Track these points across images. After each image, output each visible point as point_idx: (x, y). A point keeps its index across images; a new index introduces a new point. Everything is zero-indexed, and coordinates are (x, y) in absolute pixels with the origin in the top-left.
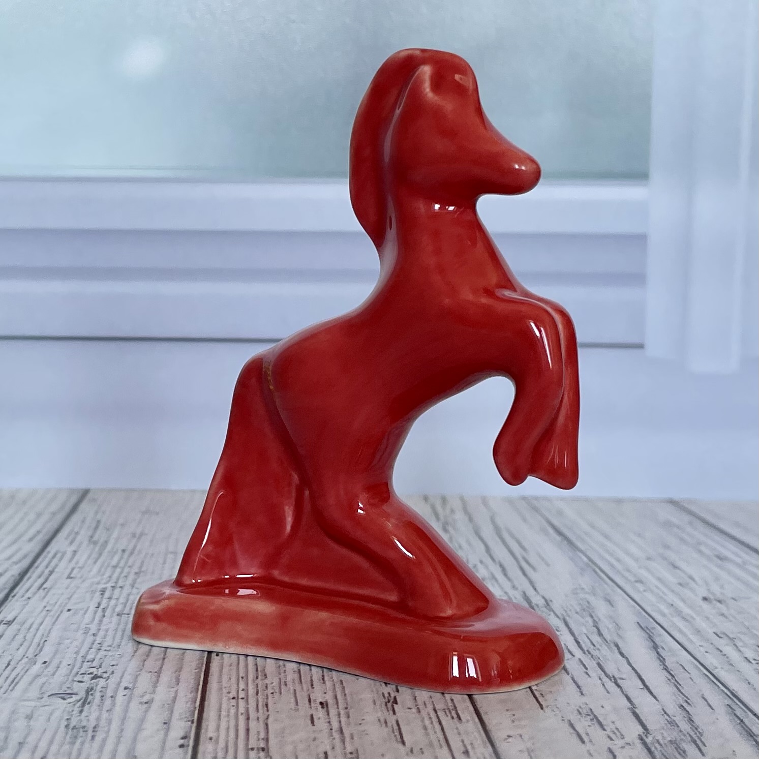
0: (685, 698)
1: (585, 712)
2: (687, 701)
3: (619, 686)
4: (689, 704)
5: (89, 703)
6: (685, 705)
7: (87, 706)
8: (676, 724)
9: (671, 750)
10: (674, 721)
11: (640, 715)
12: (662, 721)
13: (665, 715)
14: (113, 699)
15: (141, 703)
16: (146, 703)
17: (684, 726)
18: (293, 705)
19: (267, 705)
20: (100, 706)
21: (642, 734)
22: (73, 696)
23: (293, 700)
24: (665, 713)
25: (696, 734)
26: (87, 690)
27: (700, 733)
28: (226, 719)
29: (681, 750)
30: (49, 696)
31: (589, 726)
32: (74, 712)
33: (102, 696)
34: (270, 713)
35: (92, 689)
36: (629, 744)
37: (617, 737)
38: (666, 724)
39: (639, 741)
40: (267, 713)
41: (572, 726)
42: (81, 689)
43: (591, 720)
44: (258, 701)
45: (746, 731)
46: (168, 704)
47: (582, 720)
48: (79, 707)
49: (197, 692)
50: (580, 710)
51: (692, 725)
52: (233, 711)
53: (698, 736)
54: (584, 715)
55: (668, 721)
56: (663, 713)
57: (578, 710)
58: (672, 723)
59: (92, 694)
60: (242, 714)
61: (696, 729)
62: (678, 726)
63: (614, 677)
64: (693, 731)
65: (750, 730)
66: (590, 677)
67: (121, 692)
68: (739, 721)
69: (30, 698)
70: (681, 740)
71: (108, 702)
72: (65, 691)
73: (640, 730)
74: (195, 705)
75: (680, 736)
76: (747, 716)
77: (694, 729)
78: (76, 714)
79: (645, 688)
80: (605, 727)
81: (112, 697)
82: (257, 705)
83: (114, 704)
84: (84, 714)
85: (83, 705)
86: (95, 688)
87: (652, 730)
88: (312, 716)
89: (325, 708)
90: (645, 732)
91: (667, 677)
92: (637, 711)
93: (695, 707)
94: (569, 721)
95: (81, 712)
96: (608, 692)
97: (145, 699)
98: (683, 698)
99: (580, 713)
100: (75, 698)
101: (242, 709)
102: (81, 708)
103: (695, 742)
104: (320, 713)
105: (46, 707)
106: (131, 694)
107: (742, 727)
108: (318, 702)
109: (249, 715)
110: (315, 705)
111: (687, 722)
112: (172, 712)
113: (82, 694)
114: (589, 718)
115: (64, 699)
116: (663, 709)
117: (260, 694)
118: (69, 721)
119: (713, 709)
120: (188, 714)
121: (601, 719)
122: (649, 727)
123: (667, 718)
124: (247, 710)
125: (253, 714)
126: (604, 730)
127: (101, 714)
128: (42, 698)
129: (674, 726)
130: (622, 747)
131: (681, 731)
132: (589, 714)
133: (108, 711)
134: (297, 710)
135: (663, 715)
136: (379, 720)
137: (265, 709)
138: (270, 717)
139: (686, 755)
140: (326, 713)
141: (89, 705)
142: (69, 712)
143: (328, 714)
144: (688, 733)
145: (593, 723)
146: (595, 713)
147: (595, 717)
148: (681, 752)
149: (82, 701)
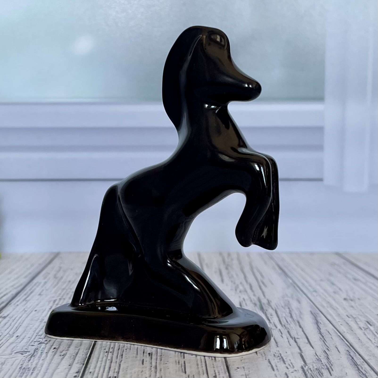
0: (327, 348)
1: (277, 355)
2: (328, 349)
3: (296, 342)
4: (328, 350)
5: (34, 356)
6: (327, 351)
7: (33, 358)
8: (321, 360)
9: (316, 373)
10: (320, 359)
11: (304, 356)
12: (314, 359)
13: (316, 356)
14: (47, 353)
15: (60, 355)
16: (62, 355)
17: (324, 361)
18: (135, 355)
19: (122, 355)
20: (39, 358)
21: (303, 365)
22: (27, 353)
23: (135, 352)
24: (316, 355)
25: (329, 365)
26: (35, 349)
27: (331, 364)
28: (100, 362)
29: (321, 373)
30: (15, 353)
31: (278, 362)
32: (26, 361)
33: (42, 353)
34: (123, 359)
35: (37, 349)
36: (296, 371)
37: (291, 367)
38: (316, 360)
39: (301, 369)
40: (121, 359)
41: (270, 362)
42: (31, 349)
43: (280, 359)
44: (118, 353)
45: (354, 363)
46: (73, 356)
47: (275, 359)
48: (29, 358)
49: (89, 350)
50: (275, 354)
51: (329, 361)
52: (105, 358)
53: (330, 366)
54: (276, 357)
55: (317, 359)
56: (315, 355)
57: (274, 354)
58: (319, 360)
59: (37, 352)
60: (109, 360)
61: (330, 362)
62: (321, 361)
63: (294, 338)
64: (328, 363)
65: (356, 362)
66: (283, 337)
67: (52, 350)
68: (351, 358)
69: (6, 354)
70: (322, 368)
71: (44, 355)
72: (24, 350)
73: (303, 363)
74: (87, 356)
75: (321, 366)
76: (356, 356)
77: (329, 362)
78: (27, 361)
79: (308, 343)
80: (286, 363)
81: (46, 353)
82: (118, 355)
83: (47, 356)
84: (31, 361)
85: (31, 357)
86: (39, 348)
87: (308, 364)
88: (143, 360)
89: (150, 357)
90: (305, 364)
91: (320, 337)
92: (303, 354)
93: (331, 351)
94: (269, 360)
95: (29, 361)
96: (290, 345)
97: (62, 354)
98: (326, 347)
99: (275, 356)
100: (28, 354)
101: (109, 358)
102: (29, 359)
103: (328, 369)
104: (147, 358)
105: (12, 358)
106: (57, 351)
107: (352, 361)
108: (148, 353)
109: (112, 360)
110: (146, 355)
111: (326, 359)
112: (75, 360)
113: (32, 352)
114: (278, 358)
115: (22, 354)
116: (316, 353)
117: (120, 350)
118: (22, 365)
119: (340, 353)
120: (82, 361)
121: (284, 358)
122: (307, 362)
123: (317, 357)
124: (112, 358)
125: (114, 360)
126: (285, 364)
127: (39, 361)
128: (11, 354)
129: (319, 361)
130: (292, 372)
131: (322, 364)
132: (279, 356)
133: (43, 360)
134: (136, 357)
135: (315, 356)
136: (176, 361)
137: (121, 357)
138: (122, 361)
139: (323, 376)
140: (151, 358)
141: (34, 357)
142: (23, 361)
143: (151, 359)
144: (325, 365)
145: (280, 360)
146: (282, 356)
147: (282, 357)
148: (321, 374)
149: (31, 355)
